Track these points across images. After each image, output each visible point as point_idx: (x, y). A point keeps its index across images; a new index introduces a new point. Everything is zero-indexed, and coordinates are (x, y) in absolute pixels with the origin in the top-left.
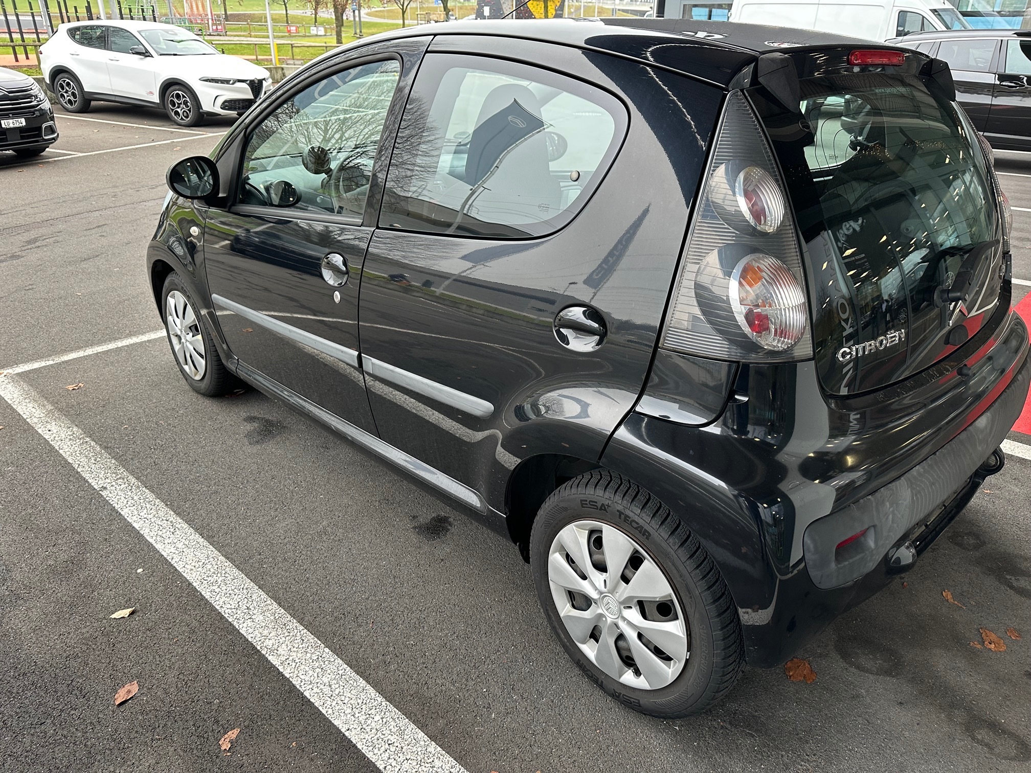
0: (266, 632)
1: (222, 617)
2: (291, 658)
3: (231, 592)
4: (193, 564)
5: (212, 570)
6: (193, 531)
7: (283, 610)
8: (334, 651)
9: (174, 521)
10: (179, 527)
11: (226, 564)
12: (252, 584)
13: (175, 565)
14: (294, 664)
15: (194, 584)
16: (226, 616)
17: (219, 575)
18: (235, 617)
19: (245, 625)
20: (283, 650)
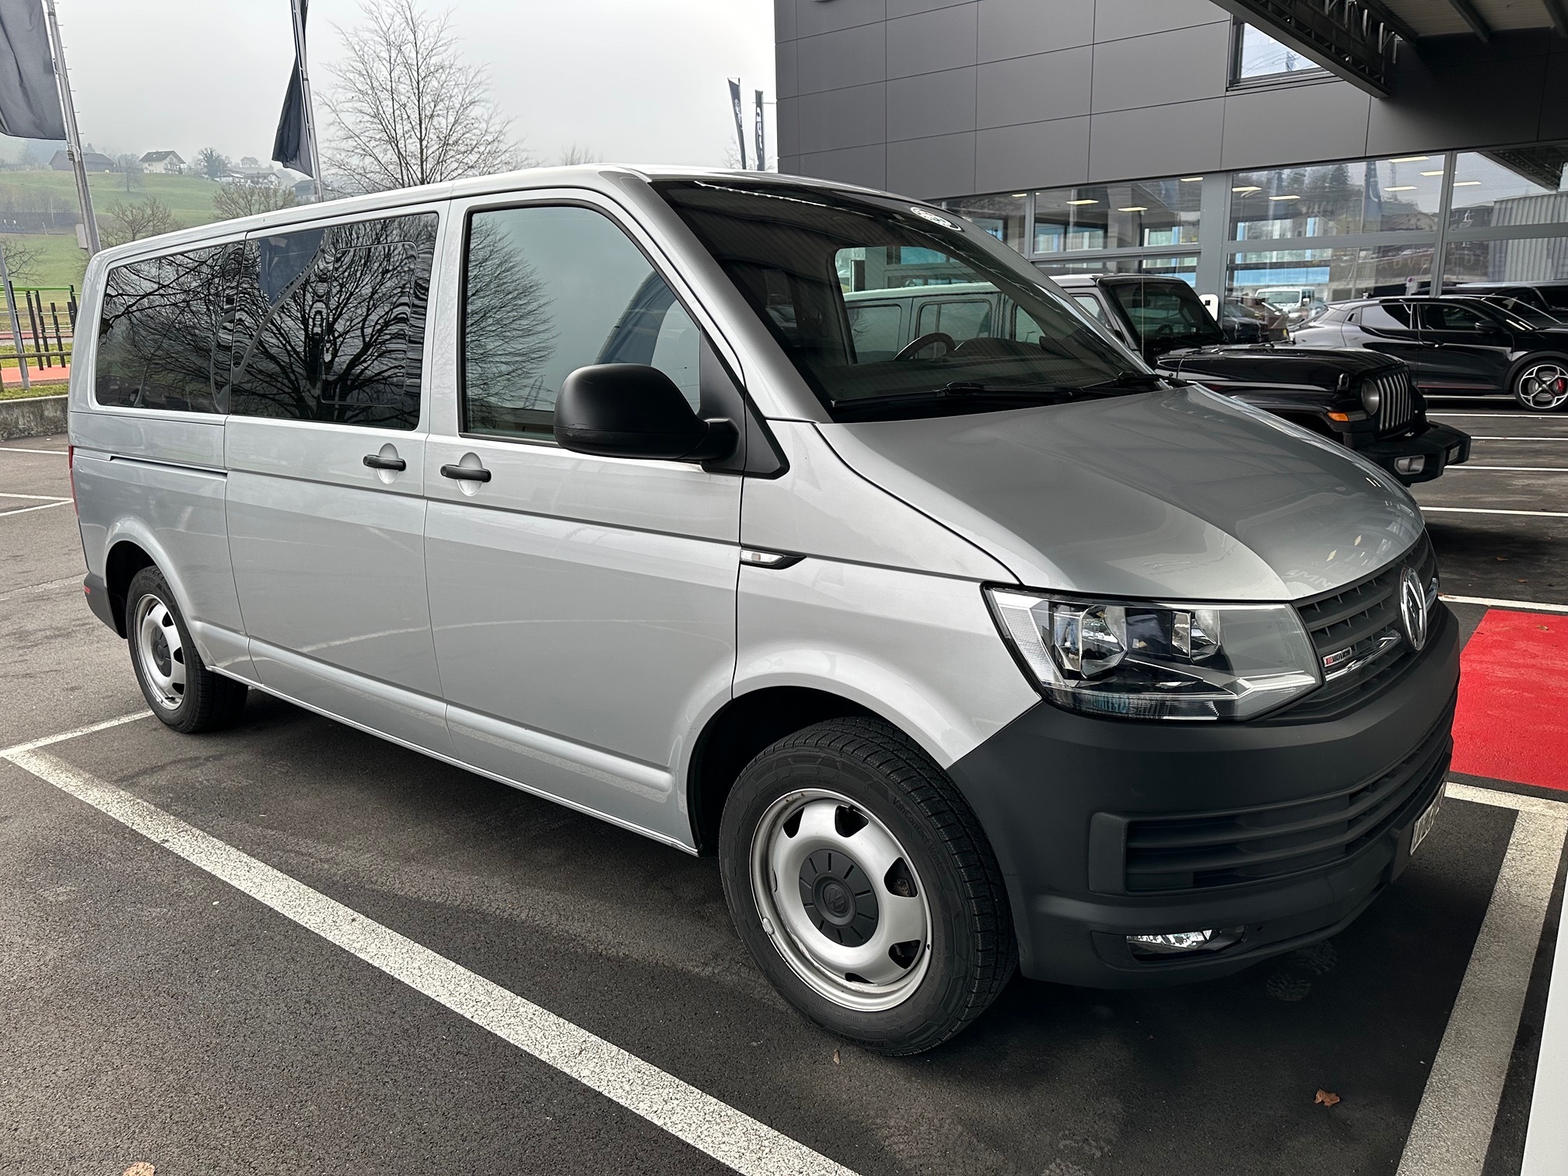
0: (354, 937)
1: (308, 930)
2: (380, 953)
3: (316, 911)
4: (273, 893)
5: (294, 897)
6: (270, 868)
7: (370, 920)
8: (424, 945)
9: (248, 861)
10: (255, 866)
11: (308, 891)
12: (337, 903)
13: (254, 896)
14: (383, 957)
15: (276, 909)
16: (312, 929)
17: (302, 900)
18: (321, 929)
19: (332, 934)
20: (373, 949)
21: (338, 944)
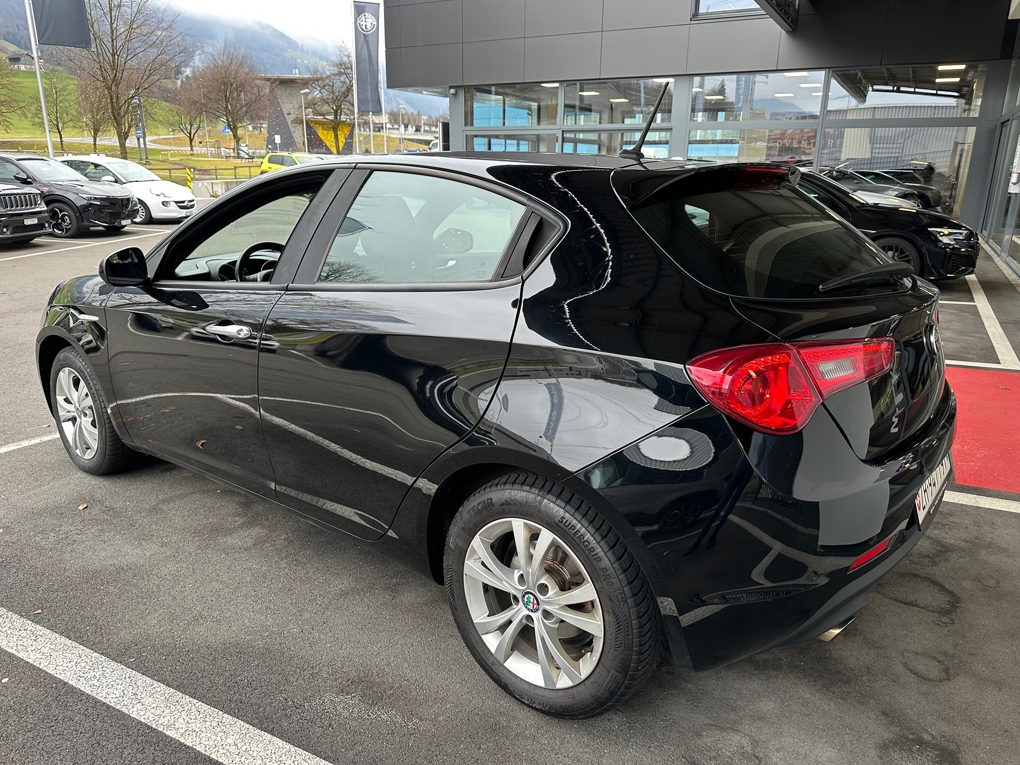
0: (159, 711)
1: (108, 707)
2: (190, 729)
3: (113, 683)
4: (65, 665)
5: (87, 667)
6: (57, 635)
7: (172, 690)
8: (234, 715)
9: (33, 629)
10: (41, 633)
11: (101, 659)
12: (134, 672)
13: (44, 669)
14: (194, 734)
15: (70, 682)
16: (112, 705)
17: (96, 670)
18: (122, 704)
19: (135, 709)
20: (180, 724)
21: (143, 721)
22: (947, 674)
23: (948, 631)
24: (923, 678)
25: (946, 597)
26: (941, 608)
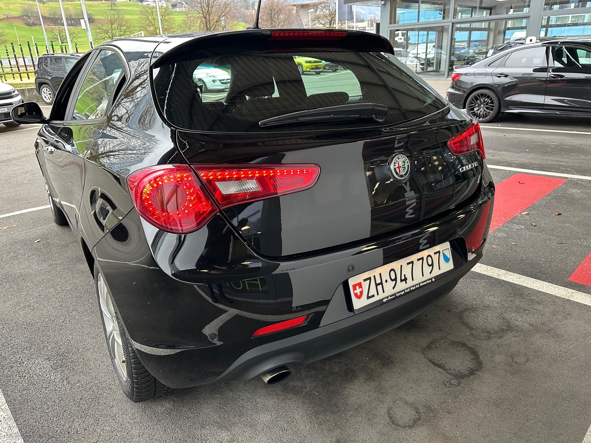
22: (414, 424)
23: (449, 391)
24: (393, 421)
25: (472, 365)
26: (460, 372)
